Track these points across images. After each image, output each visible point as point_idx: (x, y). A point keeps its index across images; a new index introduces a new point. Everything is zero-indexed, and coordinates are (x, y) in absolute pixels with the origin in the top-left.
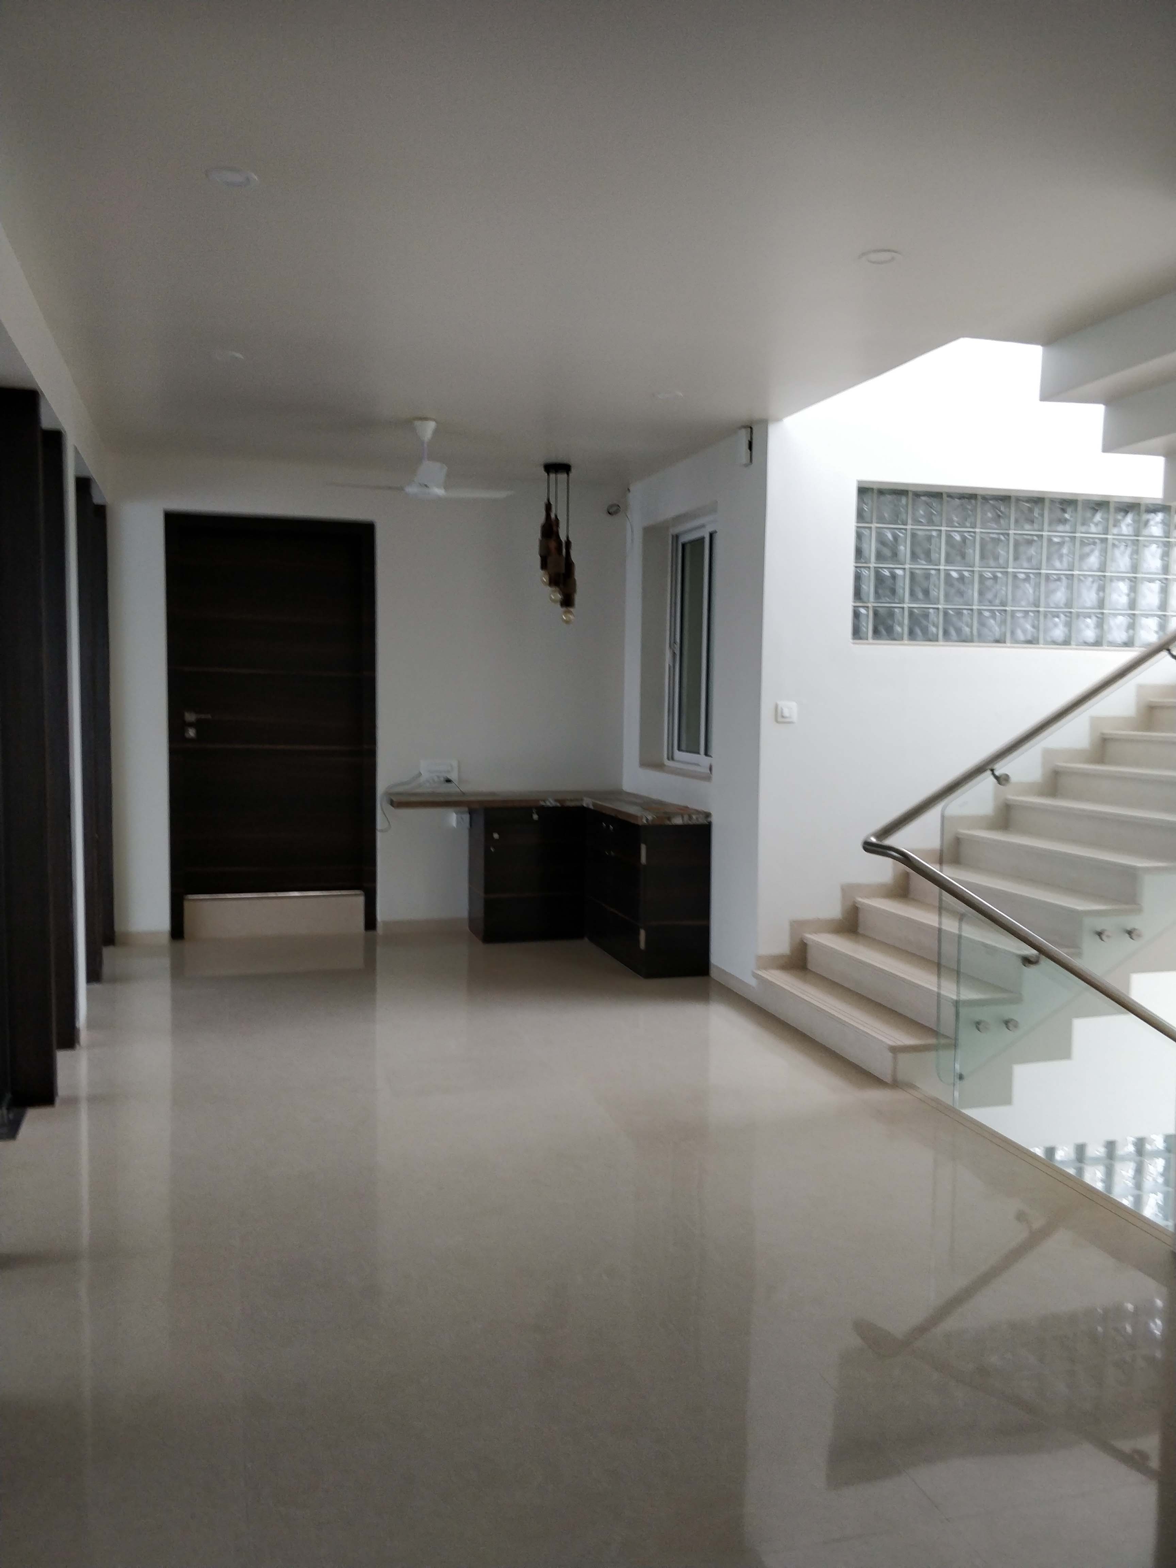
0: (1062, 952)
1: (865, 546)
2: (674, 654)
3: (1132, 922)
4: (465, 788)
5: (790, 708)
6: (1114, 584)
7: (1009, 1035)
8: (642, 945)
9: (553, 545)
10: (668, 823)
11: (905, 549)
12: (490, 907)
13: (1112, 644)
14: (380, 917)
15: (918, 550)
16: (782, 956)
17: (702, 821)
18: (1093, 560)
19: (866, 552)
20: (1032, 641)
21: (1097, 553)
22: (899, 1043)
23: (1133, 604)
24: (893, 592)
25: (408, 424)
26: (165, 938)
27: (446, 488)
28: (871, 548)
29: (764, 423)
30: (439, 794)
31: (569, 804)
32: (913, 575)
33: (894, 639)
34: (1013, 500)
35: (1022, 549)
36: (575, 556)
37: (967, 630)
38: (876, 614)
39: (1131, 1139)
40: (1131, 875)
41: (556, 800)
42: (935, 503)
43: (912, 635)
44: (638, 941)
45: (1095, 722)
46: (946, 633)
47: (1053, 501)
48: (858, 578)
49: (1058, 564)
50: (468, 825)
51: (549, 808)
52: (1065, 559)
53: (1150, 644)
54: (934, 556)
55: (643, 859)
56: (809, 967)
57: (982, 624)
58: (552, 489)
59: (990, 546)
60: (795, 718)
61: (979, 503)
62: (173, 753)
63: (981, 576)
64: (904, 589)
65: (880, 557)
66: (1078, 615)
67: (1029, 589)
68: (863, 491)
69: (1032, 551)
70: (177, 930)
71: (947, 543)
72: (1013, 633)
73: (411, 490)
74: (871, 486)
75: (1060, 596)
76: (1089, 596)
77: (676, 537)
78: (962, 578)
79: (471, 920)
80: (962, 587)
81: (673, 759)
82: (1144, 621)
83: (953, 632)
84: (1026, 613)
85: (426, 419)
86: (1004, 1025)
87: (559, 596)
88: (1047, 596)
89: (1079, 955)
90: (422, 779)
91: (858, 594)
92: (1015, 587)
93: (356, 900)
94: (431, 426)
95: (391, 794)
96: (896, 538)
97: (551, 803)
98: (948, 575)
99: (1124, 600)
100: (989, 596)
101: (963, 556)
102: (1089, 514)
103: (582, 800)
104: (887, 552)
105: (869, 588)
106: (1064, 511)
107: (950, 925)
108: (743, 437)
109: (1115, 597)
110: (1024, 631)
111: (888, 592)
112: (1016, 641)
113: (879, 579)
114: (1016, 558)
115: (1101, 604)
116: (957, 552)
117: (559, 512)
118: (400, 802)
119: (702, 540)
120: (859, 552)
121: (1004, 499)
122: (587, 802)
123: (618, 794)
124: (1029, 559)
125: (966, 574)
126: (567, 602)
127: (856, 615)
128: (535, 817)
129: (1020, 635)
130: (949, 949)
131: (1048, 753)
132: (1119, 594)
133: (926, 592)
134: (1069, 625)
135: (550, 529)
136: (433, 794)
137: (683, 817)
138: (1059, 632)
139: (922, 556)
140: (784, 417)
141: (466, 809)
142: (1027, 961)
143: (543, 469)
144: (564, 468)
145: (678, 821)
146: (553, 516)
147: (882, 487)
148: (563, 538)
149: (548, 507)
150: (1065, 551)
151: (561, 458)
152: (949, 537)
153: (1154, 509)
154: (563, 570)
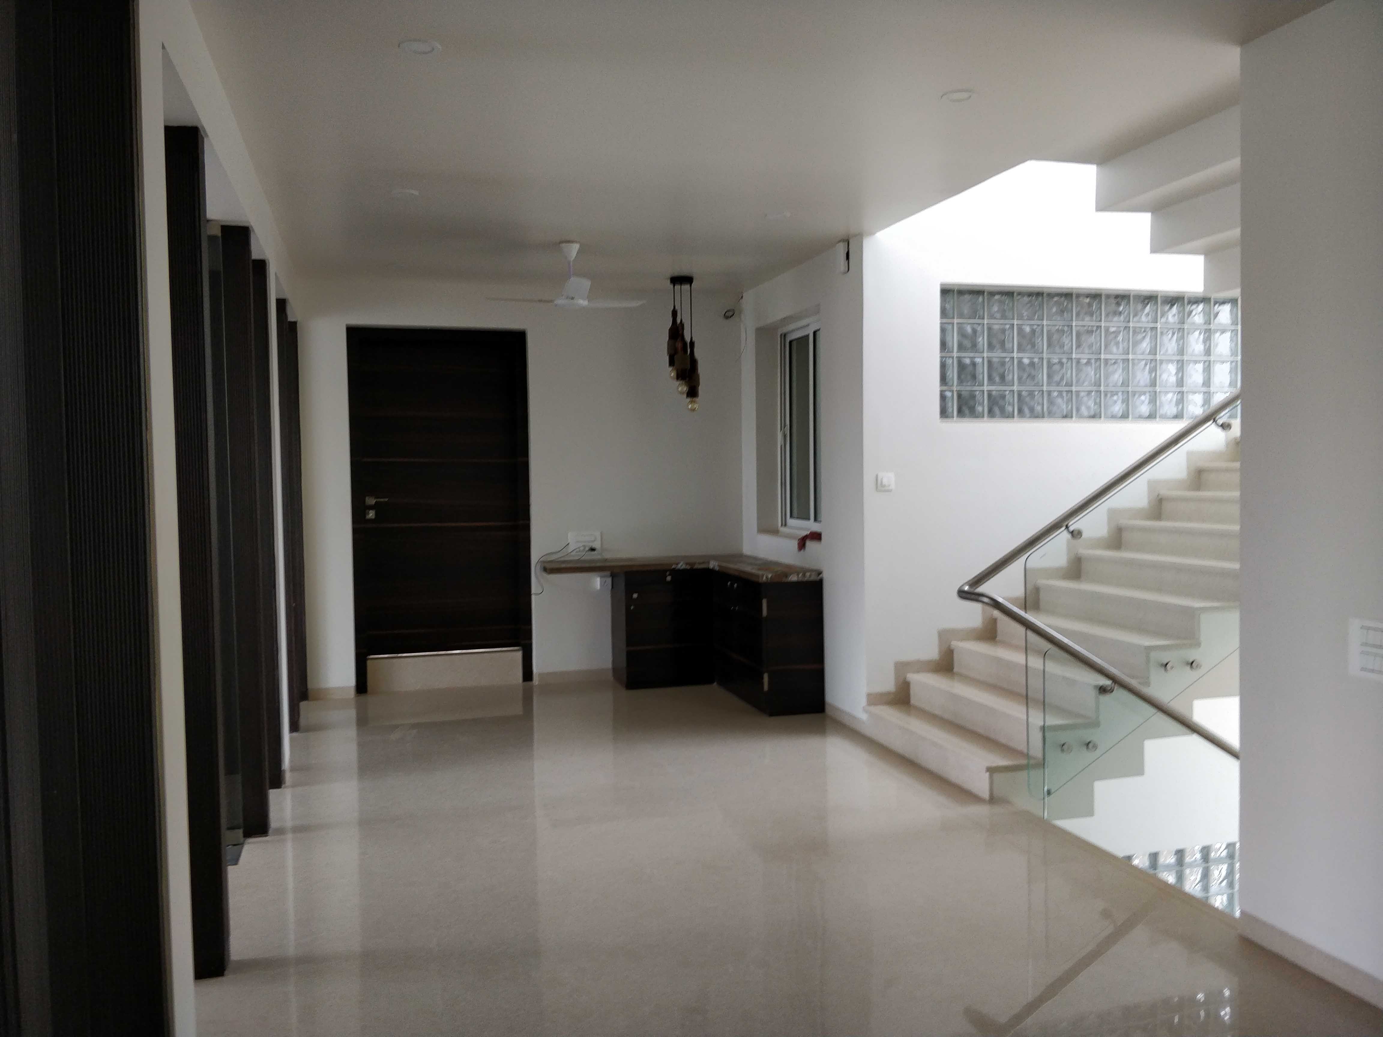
0: (1134, 683)
1: (948, 339)
2: (785, 436)
3: (1192, 655)
4: (608, 556)
5: (889, 478)
6: (1164, 366)
7: (1089, 756)
8: (766, 687)
9: (679, 345)
10: (784, 580)
11: (982, 341)
12: (632, 658)
13: (1164, 417)
14: (535, 670)
15: (995, 342)
16: (889, 693)
17: (814, 578)
18: (1145, 345)
19: (949, 344)
20: (1095, 416)
21: (1147, 340)
22: (994, 765)
23: (1180, 383)
24: (974, 377)
25: (557, 245)
26: (352, 692)
27: (589, 298)
28: (954, 340)
29: (860, 236)
30: (585, 561)
31: (696, 567)
32: (990, 362)
33: (977, 417)
34: (1074, 296)
35: (1083, 338)
36: (698, 354)
37: (1038, 408)
38: (959, 396)
39: (1198, 848)
40: (1191, 615)
41: (687, 564)
42: (1007, 300)
43: (991, 414)
44: (762, 684)
45: (1152, 485)
46: (1020, 411)
47: (1108, 296)
48: (943, 366)
49: (1114, 350)
50: (610, 587)
51: (679, 570)
52: (1121, 346)
53: (1196, 417)
54: (1008, 345)
55: (765, 612)
56: (913, 701)
57: (1051, 402)
58: (678, 298)
59: (1056, 337)
60: (893, 486)
61: (1045, 300)
62: (357, 532)
63: (1049, 362)
64: (983, 373)
65: (961, 347)
66: (1134, 393)
67: (1091, 371)
68: (946, 292)
69: (1092, 339)
70: (362, 686)
71: (1019, 334)
72: (1078, 410)
73: (560, 302)
74: (951, 287)
75: (1117, 376)
76: (1142, 377)
77: (784, 336)
78: (1032, 364)
79: (615, 669)
80: (1033, 373)
81: (786, 525)
82: (1191, 397)
83: (1026, 410)
84: (1089, 393)
85: (572, 242)
86: (1085, 747)
87: (685, 389)
88: (1107, 377)
89: (1148, 684)
90: (571, 548)
91: (944, 379)
92: (1079, 371)
93: (517, 655)
94: (575, 247)
95: (544, 562)
96: (975, 331)
97: (681, 566)
98: (1020, 362)
99: (1173, 379)
100: (1057, 378)
101: (1033, 345)
102: (1140, 306)
103: (709, 563)
104: (967, 343)
105: (953, 374)
106: (1118, 304)
107: (1036, 663)
108: (841, 249)
109: (1165, 376)
110: (1088, 408)
111: (969, 377)
112: (1080, 416)
113: (962, 367)
114: (1078, 346)
115: (1153, 383)
116: (1028, 341)
117: (684, 317)
118: (552, 568)
119: (808, 336)
120: (943, 345)
121: (1067, 295)
122: (713, 565)
123: (740, 557)
124: (1091, 346)
125: (1036, 360)
126: (692, 393)
127: (943, 398)
128: (669, 578)
129: (1084, 410)
130: (1035, 683)
131: (1112, 513)
132: (1169, 373)
133: (1003, 377)
134: (1126, 401)
135: (676, 332)
136: (578, 561)
137: (798, 575)
138: (1118, 408)
139: (998, 346)
140: (877, 231)
141: (608, 573)
142: (1103, 690)
143: (669, 281)
144: (687, 280)
145: (793, 578)
146: (679, 321)
147: (962, 288)
148: (688, 339)
149: (674, 313)
150: (1120, 338)
151: (683, 270)
152: (1020, 330)
153: (1195, 301)
154: (689, 366)
